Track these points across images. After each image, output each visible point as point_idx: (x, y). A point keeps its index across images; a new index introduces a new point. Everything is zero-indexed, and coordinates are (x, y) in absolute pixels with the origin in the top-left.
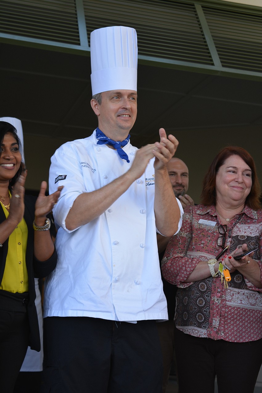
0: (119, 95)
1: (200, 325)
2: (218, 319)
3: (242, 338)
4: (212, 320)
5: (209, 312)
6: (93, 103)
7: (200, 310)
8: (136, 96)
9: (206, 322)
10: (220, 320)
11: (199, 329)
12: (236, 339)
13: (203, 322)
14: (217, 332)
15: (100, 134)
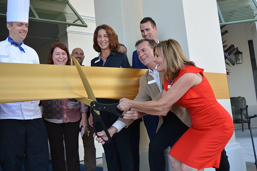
0: (22, 24)
1: (58, 119)
2: (66, 115)
3: (75, 120)
4: (63, 115)
5: (62, 113)
6: (8, 25)
7: (58, 112)
8: (28, 25)
9: (61, 117)
10: (67, 115)
11: (58, 120)
12: (73, 121)
13: (60, 117)
14: (66, 120)
15: (10, 39)
